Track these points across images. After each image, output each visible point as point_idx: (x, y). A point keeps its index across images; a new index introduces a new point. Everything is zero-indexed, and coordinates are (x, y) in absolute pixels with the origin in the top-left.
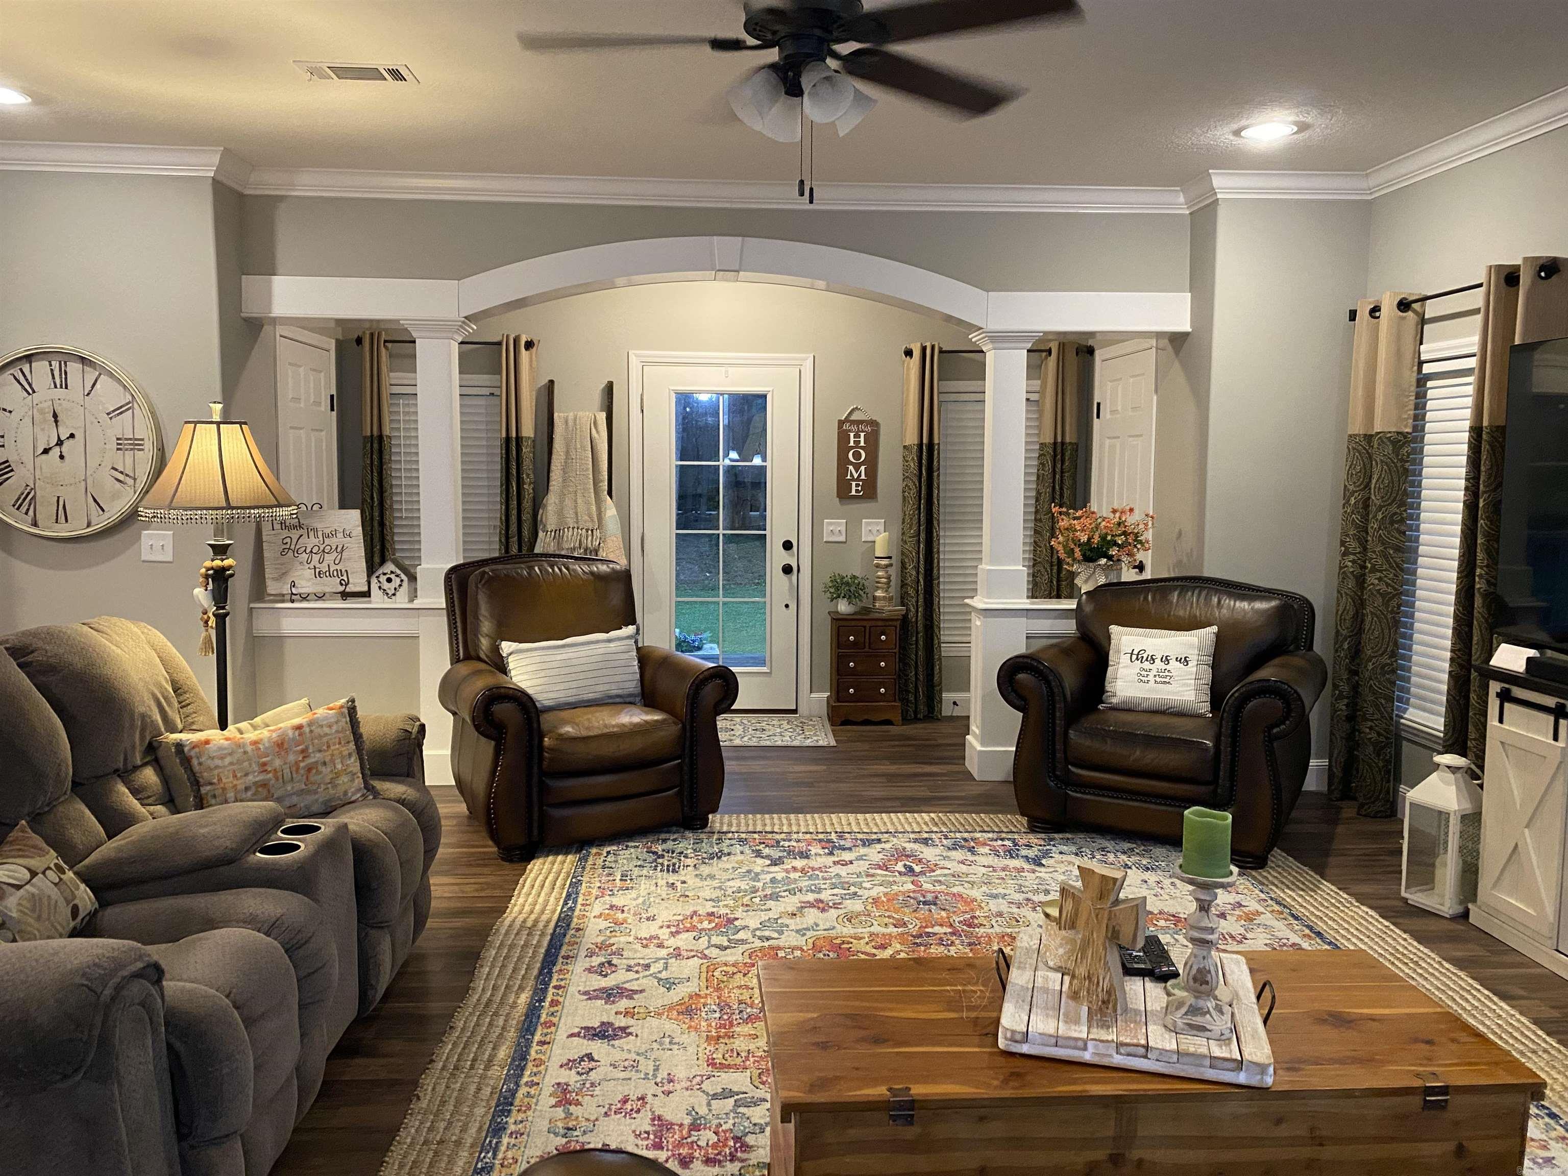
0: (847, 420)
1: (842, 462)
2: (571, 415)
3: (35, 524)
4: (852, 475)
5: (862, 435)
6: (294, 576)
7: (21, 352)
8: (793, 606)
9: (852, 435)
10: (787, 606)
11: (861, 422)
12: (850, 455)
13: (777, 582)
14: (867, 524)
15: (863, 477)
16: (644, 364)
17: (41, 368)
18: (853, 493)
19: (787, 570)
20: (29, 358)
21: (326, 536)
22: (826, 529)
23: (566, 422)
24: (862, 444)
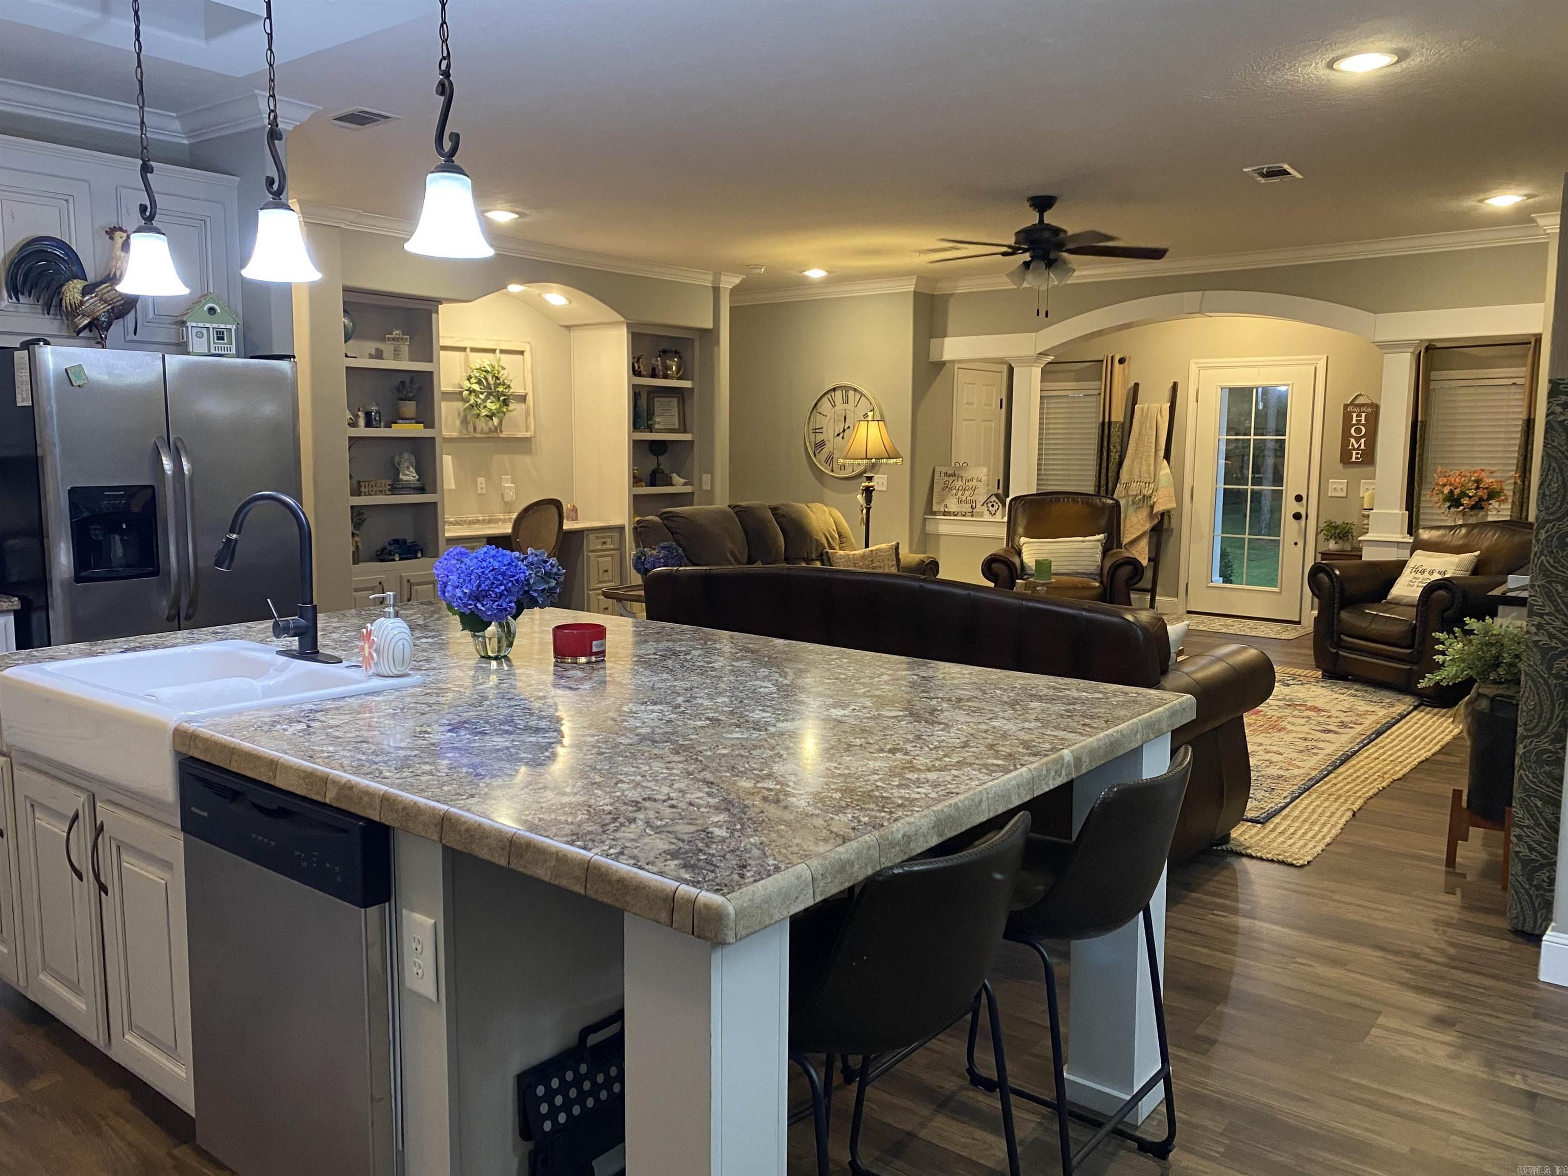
0: (1352, 403)
1: (1346, 436)
2: (1146, 406)
3: (832, 471)
4: (1353, 445)
5: (1363, 415)
6: (947, 502)
7: (831, 387)
8: (1301, 544)
9: (1355, 415)
10: (1296, 544)
11: (1363, 405)
12: (1353, 431)
13: (1289, 527)
14: (1365, 483)
15: (1362, 447)
16: (1200, 368)
17: (838, 393)
18: (1354, 459)
19: (1297, 516)
20: (834, 389)
21: (967, 481)
22: (1331, 487)
23: (1143, 410)
24: (1363, 422)
